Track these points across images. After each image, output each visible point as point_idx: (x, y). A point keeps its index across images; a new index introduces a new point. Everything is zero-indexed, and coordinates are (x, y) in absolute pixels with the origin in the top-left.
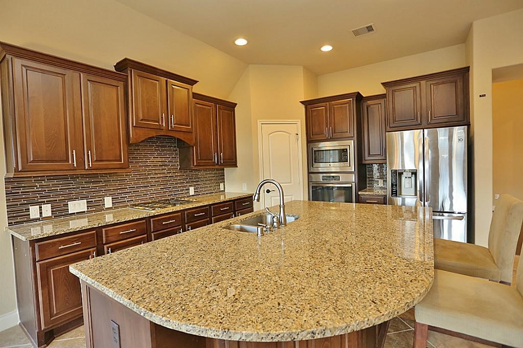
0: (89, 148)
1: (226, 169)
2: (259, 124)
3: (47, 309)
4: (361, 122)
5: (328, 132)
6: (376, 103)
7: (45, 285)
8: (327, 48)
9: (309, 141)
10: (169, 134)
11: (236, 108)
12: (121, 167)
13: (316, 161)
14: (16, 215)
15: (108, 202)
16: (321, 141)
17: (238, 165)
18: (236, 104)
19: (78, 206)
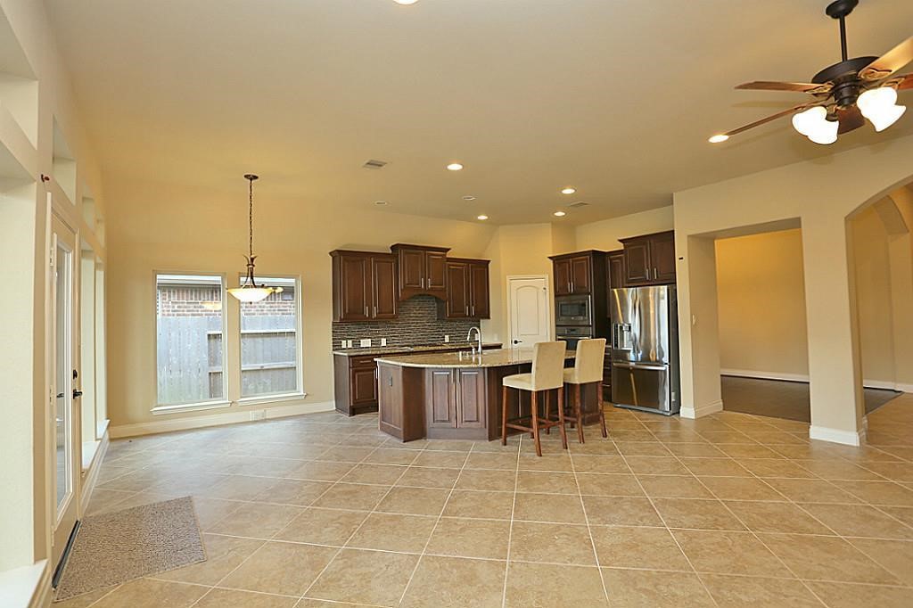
0: (375, 305)
1: (481, 321)
2: (508, 280)
3: (354, 395)
4: (605, 277)
5: (571, 287)
6: (617, 258)
7: (354, 382)
8: (560, 214)
9: (557, 295)
10: (427, 293)
11: (490, 265)
12: (393, 318)
13: (562, 315)
14: (336, 346)
15: (384, 342)
16: (566, 295)
17: (491, 317)
18: (489, 261)
19: (366, 343)
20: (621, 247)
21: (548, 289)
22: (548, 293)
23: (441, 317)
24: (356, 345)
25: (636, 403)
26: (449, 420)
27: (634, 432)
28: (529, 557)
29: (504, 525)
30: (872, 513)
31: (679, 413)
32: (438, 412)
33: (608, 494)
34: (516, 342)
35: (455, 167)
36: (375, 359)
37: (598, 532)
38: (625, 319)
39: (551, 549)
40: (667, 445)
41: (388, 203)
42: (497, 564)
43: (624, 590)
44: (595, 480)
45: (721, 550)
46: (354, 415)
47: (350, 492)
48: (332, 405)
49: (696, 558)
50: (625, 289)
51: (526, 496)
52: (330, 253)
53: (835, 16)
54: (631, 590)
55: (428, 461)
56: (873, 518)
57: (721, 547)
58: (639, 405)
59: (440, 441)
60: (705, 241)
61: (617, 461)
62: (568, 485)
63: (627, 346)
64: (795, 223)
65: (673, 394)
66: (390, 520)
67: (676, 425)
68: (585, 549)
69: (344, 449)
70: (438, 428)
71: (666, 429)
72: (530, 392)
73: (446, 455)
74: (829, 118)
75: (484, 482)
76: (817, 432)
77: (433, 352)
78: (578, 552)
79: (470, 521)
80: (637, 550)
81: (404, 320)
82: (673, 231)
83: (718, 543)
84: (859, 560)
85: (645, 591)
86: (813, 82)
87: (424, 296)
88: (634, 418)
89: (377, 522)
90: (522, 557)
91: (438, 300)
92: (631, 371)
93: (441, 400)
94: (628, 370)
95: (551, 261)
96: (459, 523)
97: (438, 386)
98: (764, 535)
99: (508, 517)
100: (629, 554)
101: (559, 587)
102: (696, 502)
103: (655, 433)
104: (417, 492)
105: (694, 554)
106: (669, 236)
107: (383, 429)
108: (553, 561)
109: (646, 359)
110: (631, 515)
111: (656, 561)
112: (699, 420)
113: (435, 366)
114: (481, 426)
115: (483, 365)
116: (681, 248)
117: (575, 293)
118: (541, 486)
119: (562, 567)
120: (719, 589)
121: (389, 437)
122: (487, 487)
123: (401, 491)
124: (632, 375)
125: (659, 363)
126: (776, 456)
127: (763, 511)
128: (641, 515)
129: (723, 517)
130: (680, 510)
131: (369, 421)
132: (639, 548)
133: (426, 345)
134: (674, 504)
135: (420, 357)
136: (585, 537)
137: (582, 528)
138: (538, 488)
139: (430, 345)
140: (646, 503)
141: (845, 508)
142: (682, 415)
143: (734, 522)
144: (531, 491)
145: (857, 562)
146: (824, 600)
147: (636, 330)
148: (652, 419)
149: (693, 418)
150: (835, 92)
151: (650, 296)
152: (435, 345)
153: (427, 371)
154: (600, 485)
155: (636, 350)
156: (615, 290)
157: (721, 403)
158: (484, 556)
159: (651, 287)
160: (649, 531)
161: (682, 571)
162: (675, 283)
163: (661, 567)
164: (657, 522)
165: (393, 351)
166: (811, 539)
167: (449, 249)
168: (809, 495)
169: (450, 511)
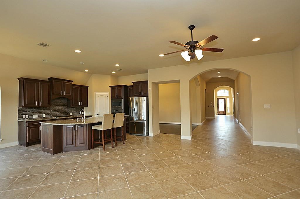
0: (40, 101)
1: (85, 107)
2: (95, 93)
3: (29, 138)
4: (127, 94)
5: (116, 97)
6: (131, 88)
7: (29, 132)
8: (114, 72)
9: (111, 99)
10: (63, 97)
11: (88, 88)
12: (49, 106)
13: (113, 106)
14: (20, 117)
15: (44, 116)
16: (114, 99)
17: (88, 106)
18: (88, 86)
19: (35, 116)
20: (132, 84)
21: (109, 97)
22: (109, 99)
23: (69, 106)
24: (30, 117)
25: (136, 133)
26: (73, 144)
27: (136, 142)
28: (106, 189)
29: (96, 180)
30: (195, 156)
31: (148, 135)
32: (68, 141)
33: (130, 163)
34: (97, 115)
35: (78, 51)
36: (40, 123)
37: (128, 176)
38: (133, 107)
39: (113, 185)
40: (146, 145)
41: (48, 61)
42: (94, 195)
43: (137, 193)
44: (125, 159)
45: (162, 174)
46: (28, 146)
47: (28, 180)
48: (17, 143)
49: (156, 178)
50: (133, 98)
51: (103, 168)
52: (18, 79)
53: (190, 29)
54: (139, 192)
55: (64, 161)
56: (195, 158)
57: (162, 173)
58: (137, 134)
59: (69, 152)
60: (156, 84)
61: (132, 152)
62: (117, 162)
63: (134, 115)
64: (178, 81)
65: (147, 130)
66: (47, 188)
67: (148, 139)
68: (124, 182)
69: (24, 161)
70: (68, 147)
71: (145, 140)
72: (102, 130)
73: (72, 157)
74: (189, 55)
75: (87, 165)
76: (183, 137)
77: (66, 119)
78: (122, 184)
79: (82, 181)
80: (140, 179)
81: (53, 107)
82: (148, 81)
83: (162, 172)
84: (193, 169)
85: (143, 191)
86: (186, 44)
87: (62, 98)
88: (136, 138)
89: (41, 190)
90: (103, 190)
91: (68, 99)
92: (135, 123)
93: (69, 137)
94: (134, 123)
95: (110, 88)
96: (78, 182)
97: (68, 131)
98: (172, 167)
99: (97, 176)
100: (138, 181)
101: (117, 197)
102: (155, 161)
103: (142, 142)
104: (60, 174)
105: (156, 177)
106: (147, 82)
107: (43, 150)
108: (114, 189)
109: (139, 120)
110: (137, 168)
111: (146, 181)
112: (154, 137)
113: (67, 124)
114: (85, 145)
115: (86, 123)
116: (150, 86)
117: (118, 98)
118: (108, 164)
119: (117, 190)
120: (163, 185)
121: (46, 153)
122: (89, 167)
123: (52, 174)
124: (135, 124)
125: (143, 120)
126: (174, 145)
127: (172, 161)
128: (140, 168)
129: (162, 164)
130: (151, 164)
131: (36, 148)
132: (141, 178)
133: (62, 116)
134: (149, 163)
135: (60, 121)
136: (124, 178)
137: (122, 176)
138: (107, 165)
139: (64, 116)
140: (142, 164)
141: (189, 156)
142: (149, 136)
143: (165, 165)
144: (105, 166)
145: (193, 170)
146: (187, 181)
147: (136, 111)
148: (141, 137)
149: (152, 136)
150: (190, 48)
151: (141, 100)
152: (66, 116)
153: (63, 126)
154: (127, 160)
155: (136, 116)
156: (130, 98)
157: (160, 131)
158: (89, 193)
159: (141, 98)
160: (143, 172)
161: (153, 183)
162: (148, 96)
163: (147, 183)
164: (145, 169)
165: (48, 119)
166: (183, 166)
167: (73, 81)
168: (182, 154)
169: (74, 178)
